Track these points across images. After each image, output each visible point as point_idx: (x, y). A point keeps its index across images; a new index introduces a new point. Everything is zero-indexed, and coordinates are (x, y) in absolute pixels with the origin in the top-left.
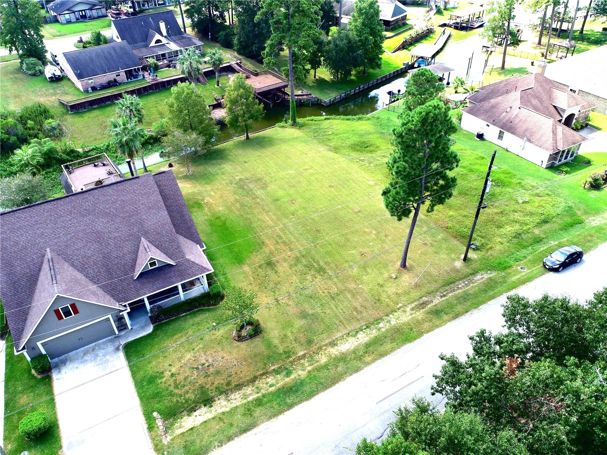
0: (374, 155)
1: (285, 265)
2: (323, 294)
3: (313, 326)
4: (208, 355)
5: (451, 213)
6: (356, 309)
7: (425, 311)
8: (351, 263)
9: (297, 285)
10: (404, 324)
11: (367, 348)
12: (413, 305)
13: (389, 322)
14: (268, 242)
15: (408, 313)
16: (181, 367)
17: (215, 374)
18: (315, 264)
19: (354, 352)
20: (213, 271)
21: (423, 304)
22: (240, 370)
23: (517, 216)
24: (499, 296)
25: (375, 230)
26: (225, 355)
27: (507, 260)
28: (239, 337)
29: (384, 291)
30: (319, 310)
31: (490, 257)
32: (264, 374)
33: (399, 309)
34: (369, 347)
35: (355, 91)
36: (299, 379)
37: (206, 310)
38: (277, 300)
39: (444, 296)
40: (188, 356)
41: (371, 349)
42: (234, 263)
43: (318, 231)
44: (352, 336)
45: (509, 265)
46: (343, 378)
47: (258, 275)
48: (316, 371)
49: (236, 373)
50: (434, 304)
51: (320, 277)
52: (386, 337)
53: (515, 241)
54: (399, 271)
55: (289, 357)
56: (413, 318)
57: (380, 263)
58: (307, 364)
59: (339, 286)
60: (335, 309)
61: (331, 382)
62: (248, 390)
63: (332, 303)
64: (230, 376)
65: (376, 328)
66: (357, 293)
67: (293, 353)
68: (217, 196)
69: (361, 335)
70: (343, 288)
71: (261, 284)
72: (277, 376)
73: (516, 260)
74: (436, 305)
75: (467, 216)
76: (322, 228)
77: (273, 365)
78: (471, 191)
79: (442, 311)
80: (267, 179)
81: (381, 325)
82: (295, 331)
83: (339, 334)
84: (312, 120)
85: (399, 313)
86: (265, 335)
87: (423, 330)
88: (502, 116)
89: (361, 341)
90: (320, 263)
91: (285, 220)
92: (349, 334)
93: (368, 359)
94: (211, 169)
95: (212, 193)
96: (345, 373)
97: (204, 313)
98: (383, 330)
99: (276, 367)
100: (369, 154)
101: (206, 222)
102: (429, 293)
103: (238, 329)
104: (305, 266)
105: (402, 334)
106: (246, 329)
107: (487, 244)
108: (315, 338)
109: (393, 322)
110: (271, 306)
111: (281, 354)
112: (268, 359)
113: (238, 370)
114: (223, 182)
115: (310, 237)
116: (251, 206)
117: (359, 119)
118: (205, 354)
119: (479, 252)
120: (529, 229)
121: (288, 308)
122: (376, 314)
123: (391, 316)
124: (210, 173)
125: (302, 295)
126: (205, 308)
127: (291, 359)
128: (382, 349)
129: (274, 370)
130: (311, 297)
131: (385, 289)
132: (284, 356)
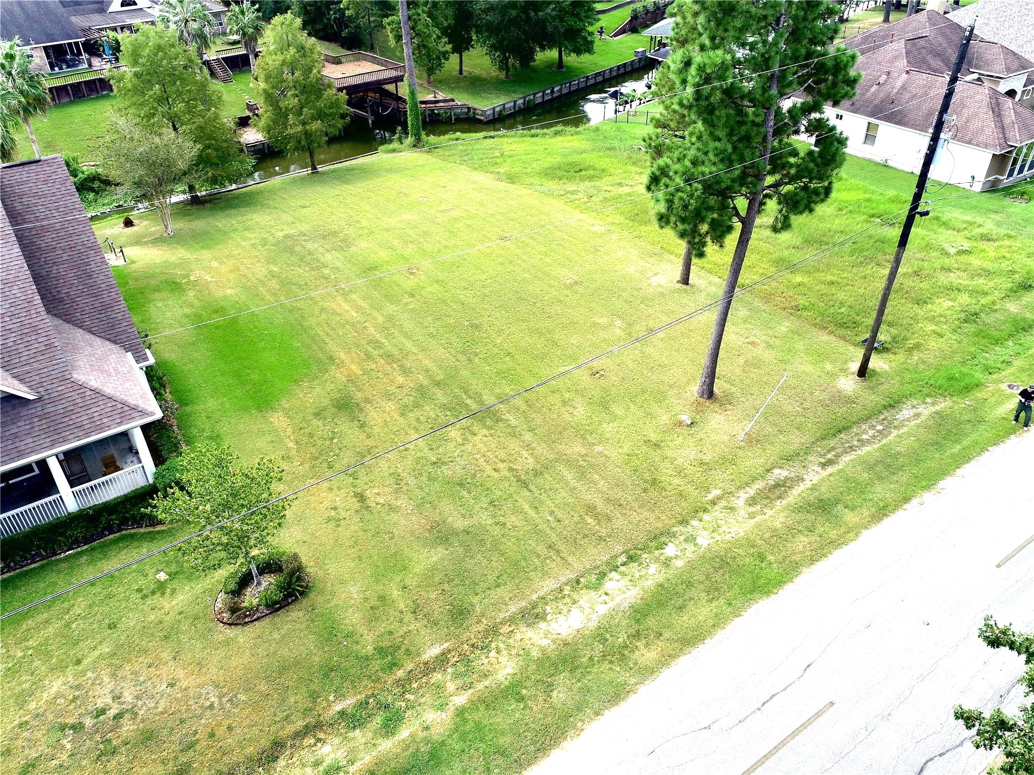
0: (598, 184)
1: (390, 406)
2: (496, 475)
3: (469, 564)
4: (124, 678)
5: (798, 278)
6: (591, 509)
7: (789, 505)
8: (567, 395)
9: (419, 454)
10: (737, 543)
11: (638, 621)
12: (751, 491)
13: (691, 539)
14: (343, 356)
15: (743, 514)
16: (21, 725)
17: (134, 746)
18: (469, 401)
19: (600, 635)
20: (159, 415)
21: (777, 486)
22: (226, 723)
23: (954, 278)
24: (979, 454)
25: (622, 319)
26: (181, 674)
27: (965, 370)
28: (234, 610)
29: (664, 458)
30: (485, 519)
31: (922, 367)
32: (307, 731)
33: (714, 503)
34: (645, 616)
35: (543, 96)
36: (427, 741)
37: (144, 537)
38: (361, 498)
39: (830, 463)
40: (56, 685)
41: (651, 622)
42: (246, 409)
43: (477, 327)
44: (587, 587)
45: (974, 381)
46: (574, 727)
47: (311, 435)
48: (482, 708)
49: (212, 735)
50: (808, 484)
51: (485, 432)
52: (690, 585)
53: (970, 328)
54: (698, 408)
55: (393, 665)
56: (758, 526)
57: (643, 392)
58: (451, 687)
59: (539, 450)
60: (531, 513)
61: (534, 743)
63: (523, 499)
64: (191, 746)
65: (657, 560)
66: (592, 466)
67: (408, 652)
68: (224, 269)
69: (614, 583)
70: (552, 456)
71: (317, 458)
72: (351, 735)
73: (989, 370)
74: (814, 488)
75: (839, 284)
76: (486, 319)
77: (340, 696)
78: (832, 237)
79: (838, 501)
80: (351, 231)
81: (670, 550)
82: (411, 582)
83: (548, 585)
84: (457, 139)
85: (717, 512)
86: (320, 599)
87: (797, 558)
88: (869, 94)
89: (618, 600)
90: (485, 397)
91: (391, 308)
92: (578, 582)
93: (646, 655)
94: (221, 221)
95: (215, 264)
96: (579, 709)
97: (136, 544)
98: (679, 563)
99: (348, 703)
100: (587, 184)
101: (186, 321)
102: (789, 458)
103: (232, 586)
104: (444, 407)
105: (738, 571)
106: (259, 584)
107: (905, 339)
108: (475, 600)
109: (704, 540)
110: (343, 514)
111: (367, 658)
112: (326, 676)
113: (219, 724)
114: (244, 244)
115: (454, 339)
116: (306, 284)
117: (557, 133)
118: (114, 675)
119: (891, 356)
120: (994, 303)
121: (394, 517)
122: (652, 521)
123: (695, 523)
124: (219, 230)
125: (435, 479)
126: (142, 530)
127: (400, 673)
128: (685, 621)
129: (342, 713)
130: (461, 485)
131: (670, 453)
132: (376, 665)
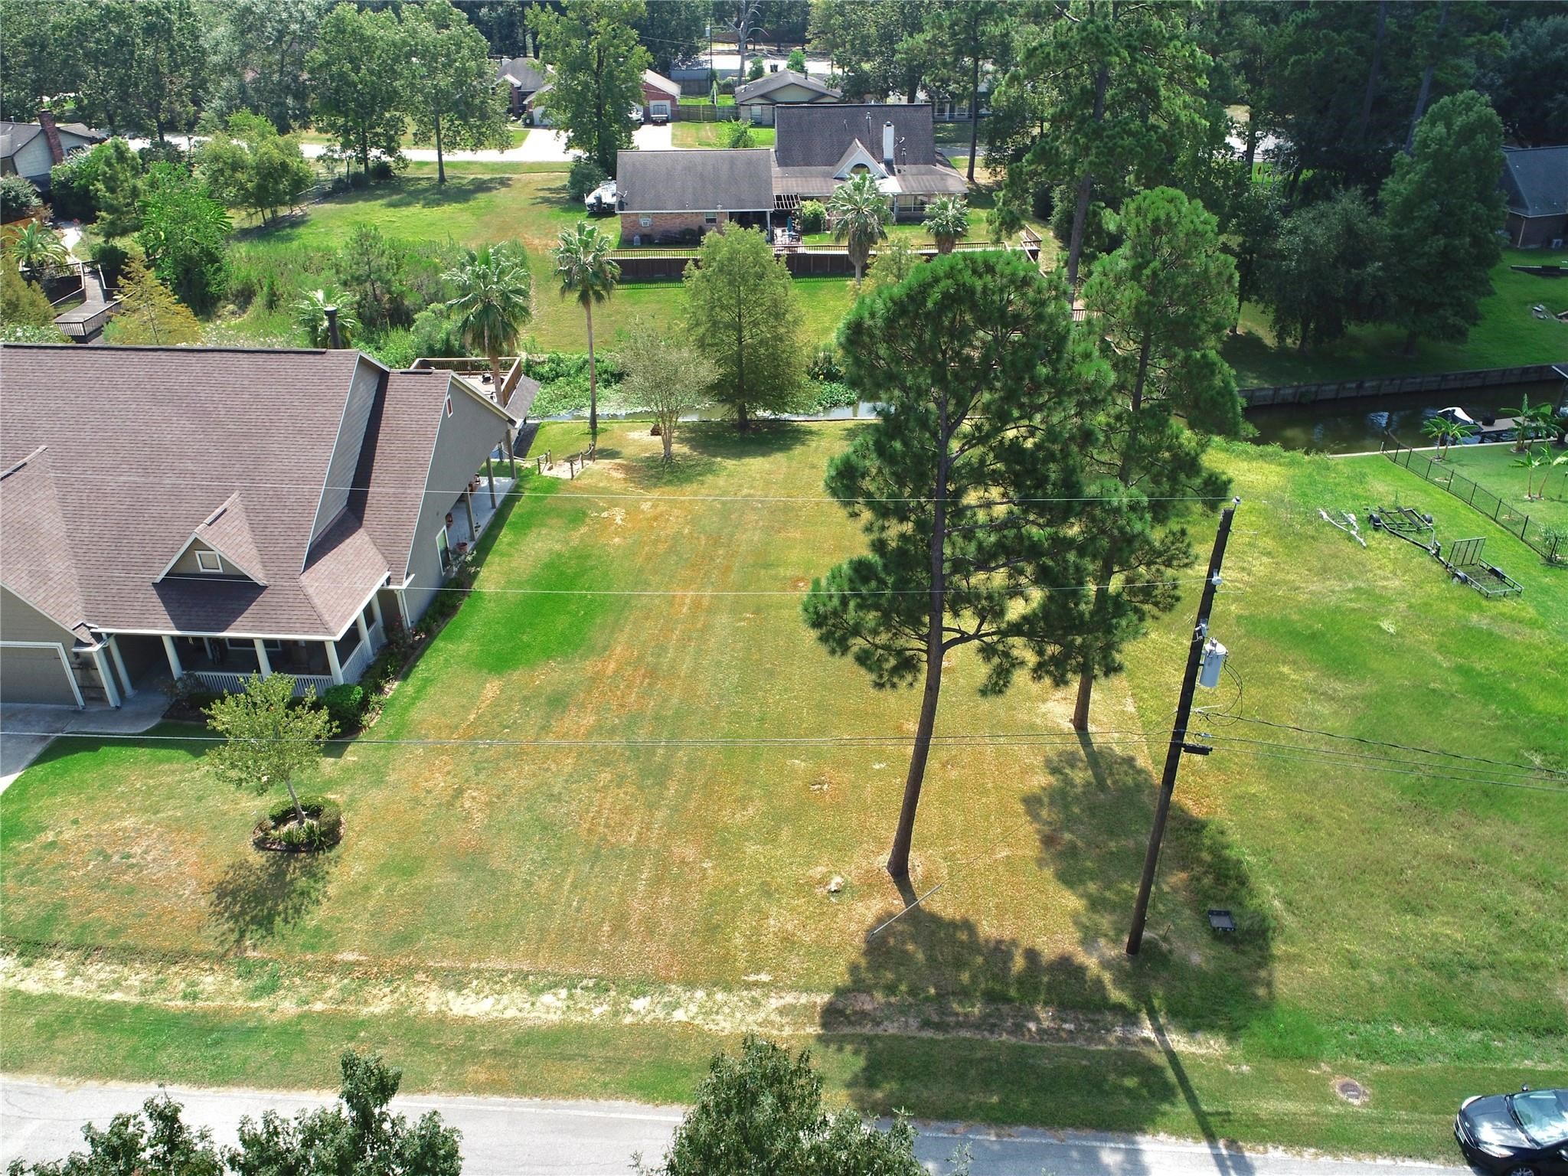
1: (589, 720)
2: (584, 836)
3: (459, 902)
4: (163, 841)
6: (622, 918)
8: (755, 792)
9: (551, 780)
10: (706, 1038)
11: (518, 1043)
12: (804, 1000)
13: (672, 1006)
14: (618, 650)
15: (761, 1016)
16: (87, 836)
17: (116, 893)
18: (660, 751)
19: (474, 1032)
20: (338, 637)
21: (839, 1012)
22: (176, 914)
29: (758, 911)
32: (211, 957)
33: (748, 986)
34: (529, 1043)
36: (259, 1020)
39: (939, 1026)
41: (526, 1051)
44: (527, 987)
47: (496, 716)
49: (159, 917)
51: (632, 788)
52: (605, 1044)
54: (867, 878)
55: (313, 948)
58: (329, 993)
60: (567, 888)
62: (137, 977)
63: (575, 872)
64: (142, 916)
65: (616, 1004)
66: (679, 877)
67: (332, 944)
68: (647, 515)
69: (552, 999)
70: (655, 847)
72: (233, 980)
81: (639, 1003)
82: (401, 889)
83: (497, 963)
85: (736, 998)
89: (532, 1015)
90: (679, 754)
91: (722, 618)
92: (525, 977)
93: (479, 1074)
95: (647, 505)
98: (627, 1020)
103: (275, 812)
104: (632, 745)
108: (427, 936)
109: (682, 1015)
110: (428, 801)
118: (161, 835)
123: (699, 993)
125: (531, 811)
127: (309, 957)
128: (550, 1071)
131: (770, 907)
132: (303, 939)
